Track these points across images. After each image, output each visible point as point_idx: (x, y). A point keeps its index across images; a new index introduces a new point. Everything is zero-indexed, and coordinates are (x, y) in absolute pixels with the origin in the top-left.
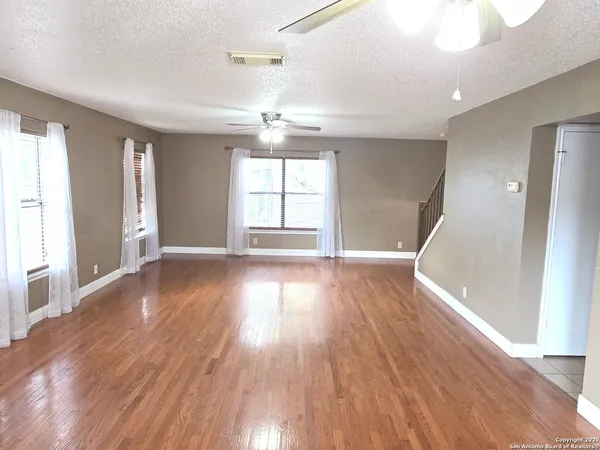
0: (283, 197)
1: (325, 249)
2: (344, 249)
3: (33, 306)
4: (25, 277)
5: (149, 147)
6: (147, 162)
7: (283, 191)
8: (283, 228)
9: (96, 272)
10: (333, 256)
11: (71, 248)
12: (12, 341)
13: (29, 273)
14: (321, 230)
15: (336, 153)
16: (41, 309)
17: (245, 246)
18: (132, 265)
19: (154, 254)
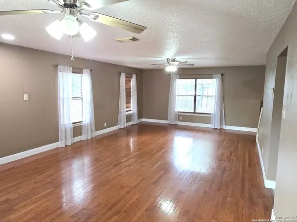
0: (195, 97)
1: (215, 124)
2: (226, 125)
3: (75, 135)
4: (72, 125)
5: (134, 76)
6: (133, 82)
7: (195, 95)
8: (195, 113)
9: (105, 126)
10: (219, 128)
11: (92, 116)
12: (66, 146)
13: (73, 123)
14: (213, 114)
15: (222, 75)
16: (80, 137)
17: (176, 120)
18: (123, 124)
19: (135, 121)
